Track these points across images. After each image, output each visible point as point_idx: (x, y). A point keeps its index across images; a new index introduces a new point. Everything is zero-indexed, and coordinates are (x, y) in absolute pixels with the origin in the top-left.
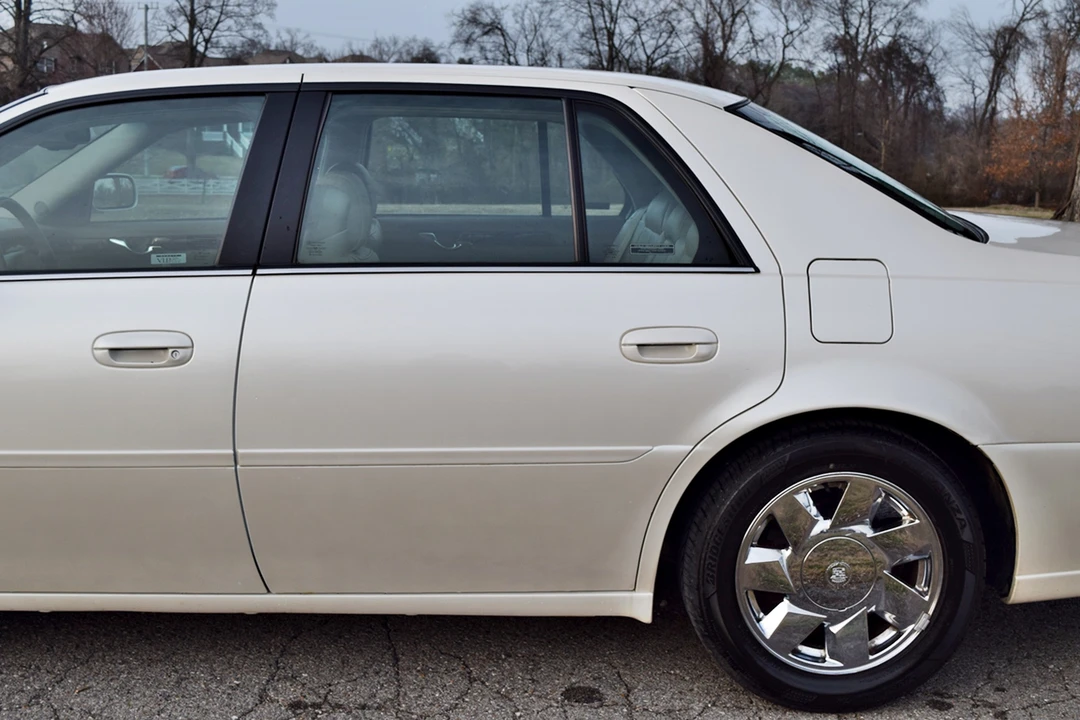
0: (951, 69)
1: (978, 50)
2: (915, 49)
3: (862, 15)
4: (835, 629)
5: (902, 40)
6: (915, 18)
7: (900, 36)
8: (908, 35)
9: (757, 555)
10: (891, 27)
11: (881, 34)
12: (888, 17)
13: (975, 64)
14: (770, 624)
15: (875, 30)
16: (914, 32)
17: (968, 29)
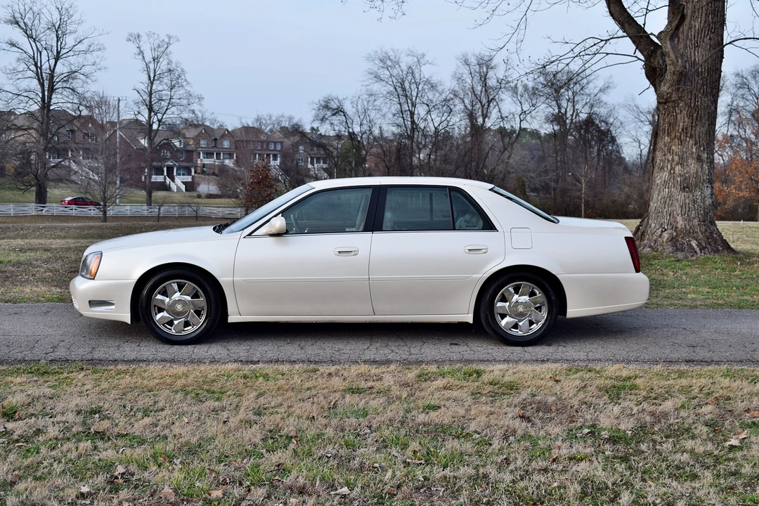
0: (625, 133)
1: (642, 122)
2: (603, 121)
3: (568, 100)
4: (521, 324)
5: (594, 116)
6: (602, 102)
7: (593, 113)
8: (598, 113)
9: (500, 304)
10: (587, 108)
11: (581, 112)
12: (584, 102)
13: (640, 130)
14: (503, 323)
15: (577, 110)
16: (602, 111)
17: (635, 108)
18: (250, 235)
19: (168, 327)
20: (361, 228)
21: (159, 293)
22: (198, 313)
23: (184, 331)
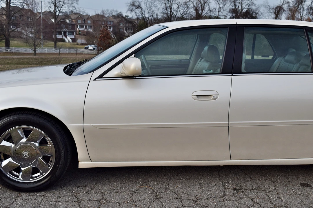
0: (264, 18)
1: (271, 12)
2: (254, 12)
3: (239, 3)
5: (250, 10)
6: (254, 4)
8: (252, 8)
10: (247, 6)
11: (245, 8)
12: (246, 4)
13: (270, 16)
15: (243, 7)
16: (254, 8)
17: (268, 7)
18: (101, 77)
19: (15, 173)
20: (219, 71)
21: (4, 140)
22: (46, 159)
23: (32, 178)
